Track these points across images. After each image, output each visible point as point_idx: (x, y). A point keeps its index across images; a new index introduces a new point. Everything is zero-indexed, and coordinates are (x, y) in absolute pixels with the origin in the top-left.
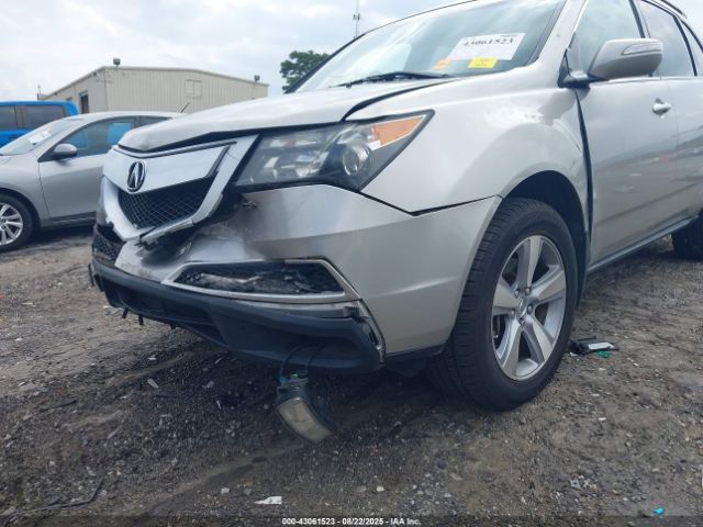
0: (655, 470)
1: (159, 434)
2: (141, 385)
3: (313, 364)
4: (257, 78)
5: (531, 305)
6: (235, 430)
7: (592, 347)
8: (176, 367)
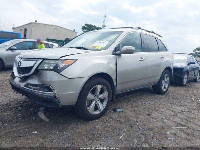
0: (114, 134)
1: (17, 118)
2: (17, 108)
3: (47, 106)
4: (74, 30)
5: (99, 99)
6: (34, 119)
7: (117, 110)
8: (26, 105)
